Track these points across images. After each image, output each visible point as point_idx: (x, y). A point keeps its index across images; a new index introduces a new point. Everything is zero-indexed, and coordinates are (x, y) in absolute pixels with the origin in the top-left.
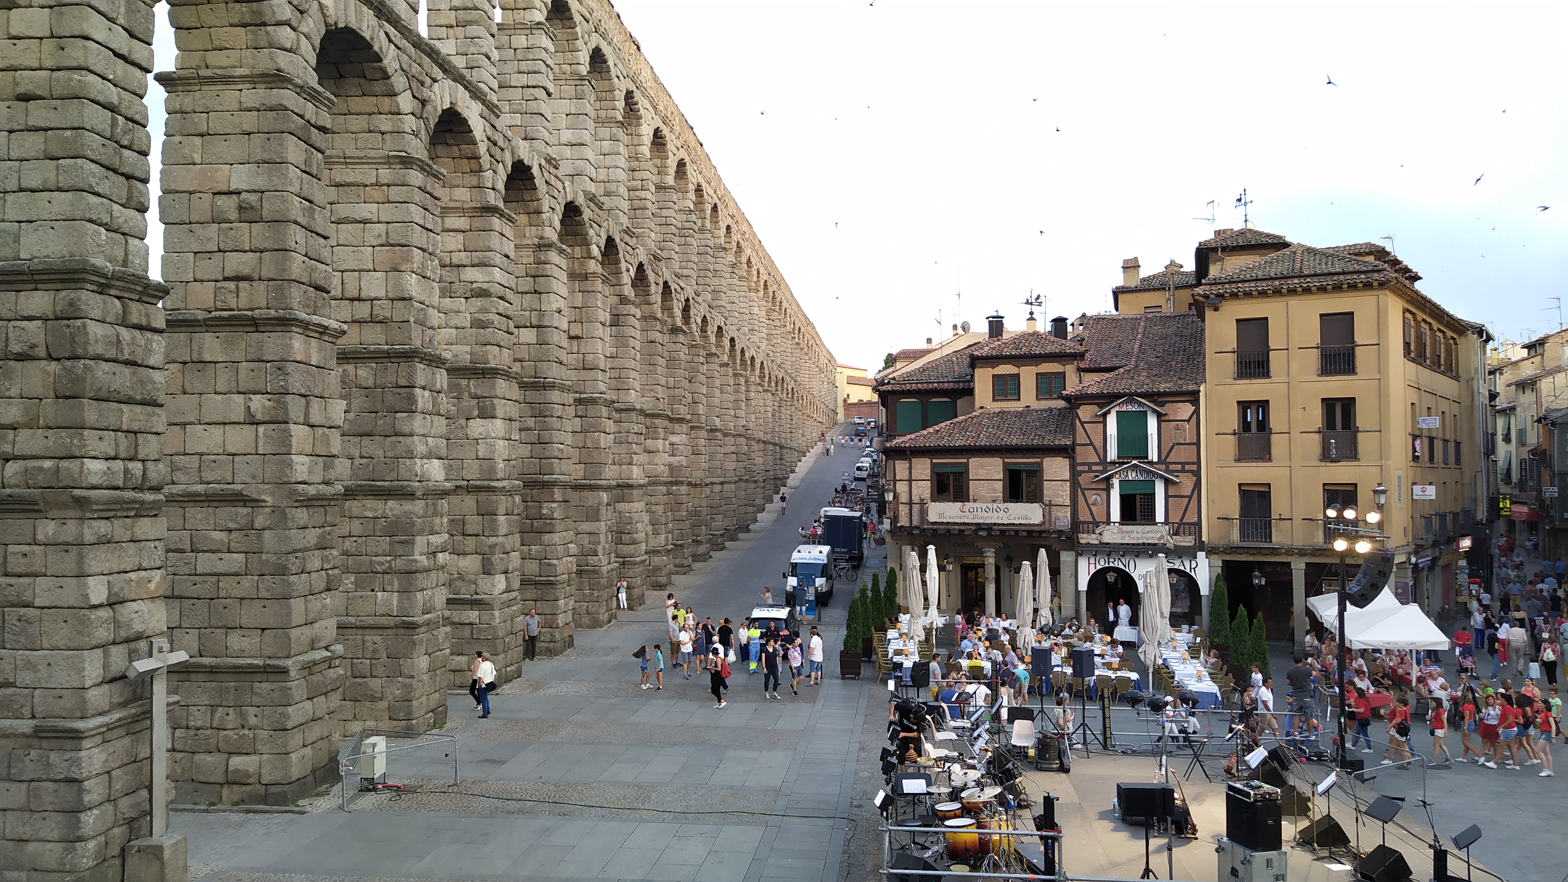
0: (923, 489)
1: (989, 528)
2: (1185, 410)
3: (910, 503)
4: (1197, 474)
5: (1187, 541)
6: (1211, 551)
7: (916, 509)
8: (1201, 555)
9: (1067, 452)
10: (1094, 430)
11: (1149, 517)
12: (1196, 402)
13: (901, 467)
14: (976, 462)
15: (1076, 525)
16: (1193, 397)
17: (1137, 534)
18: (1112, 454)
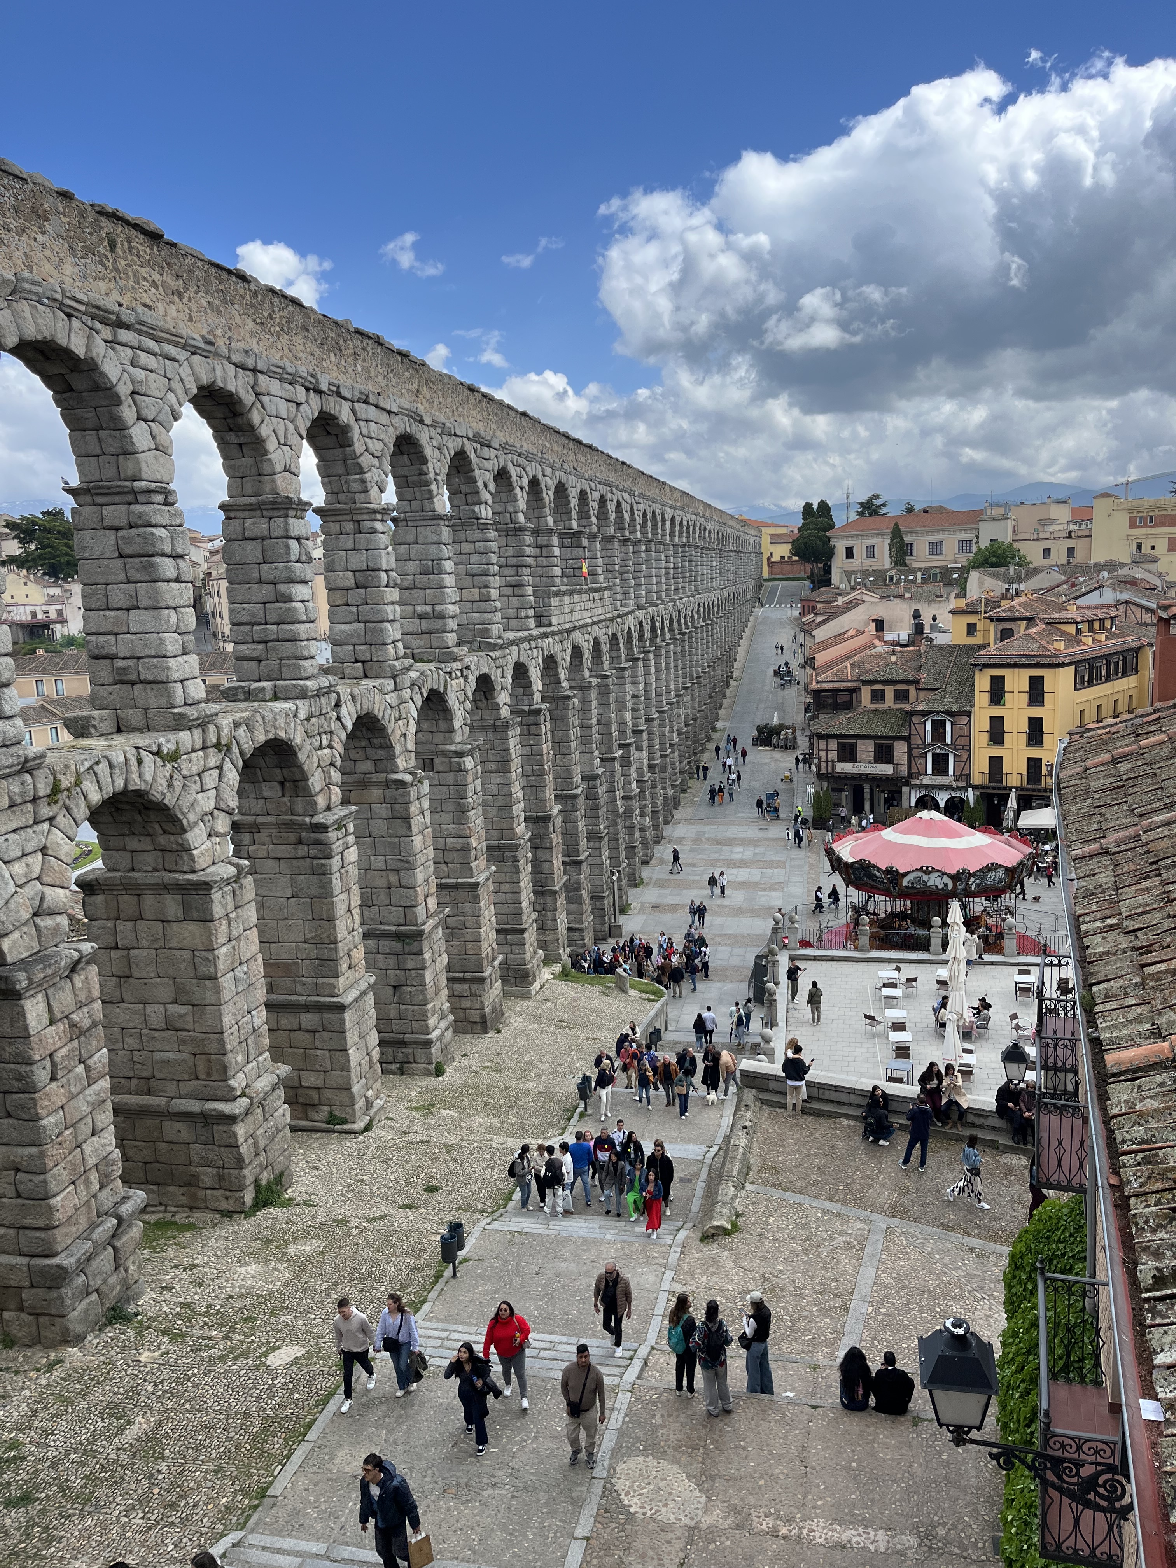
0: (833, 755)
1: (867, 775)
2: (965, 720)
3: (827, 762)
4: (969, 751)
5: (963, 784)
6: (975, 787)
7: (830, 764)
8: (970, 790)
9: (907, 739)
10: (920, 728)
11: (945, 772)
12: (969, 716)
13: (822, 744)
14: (859, 742)
15: (911, 775)
16: (969, 714)
17: (939, 780)
18: (929, 739)
